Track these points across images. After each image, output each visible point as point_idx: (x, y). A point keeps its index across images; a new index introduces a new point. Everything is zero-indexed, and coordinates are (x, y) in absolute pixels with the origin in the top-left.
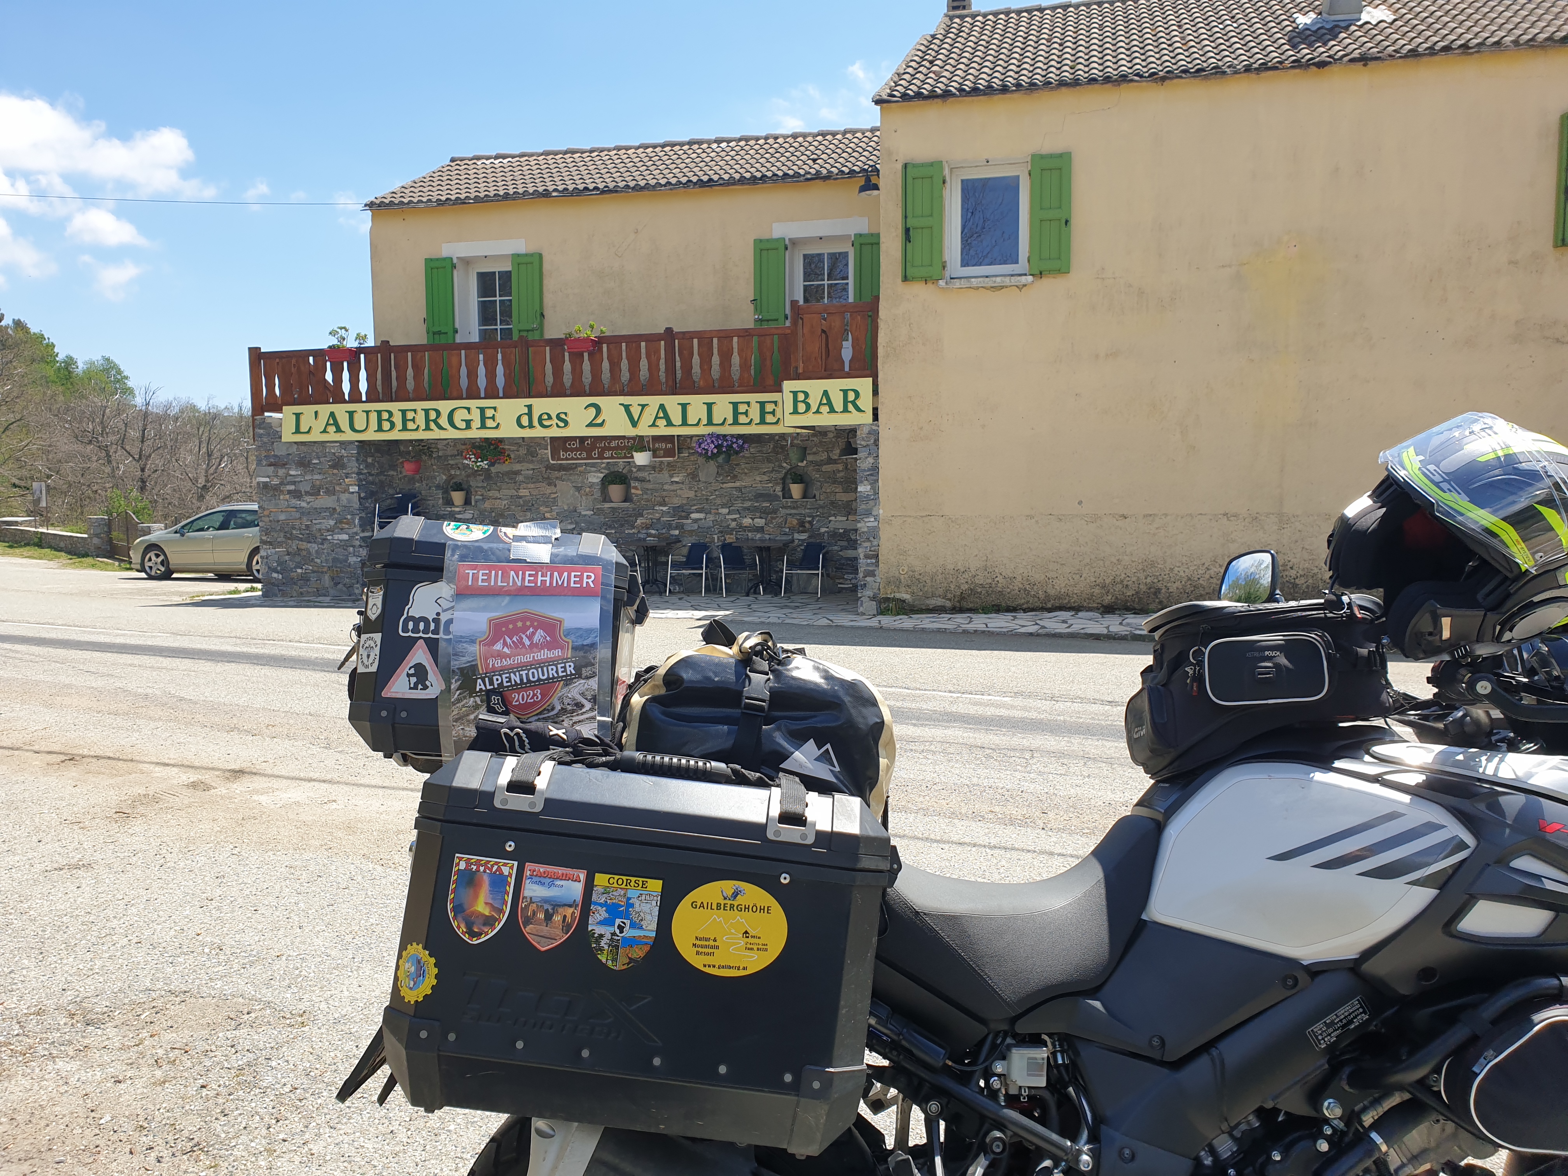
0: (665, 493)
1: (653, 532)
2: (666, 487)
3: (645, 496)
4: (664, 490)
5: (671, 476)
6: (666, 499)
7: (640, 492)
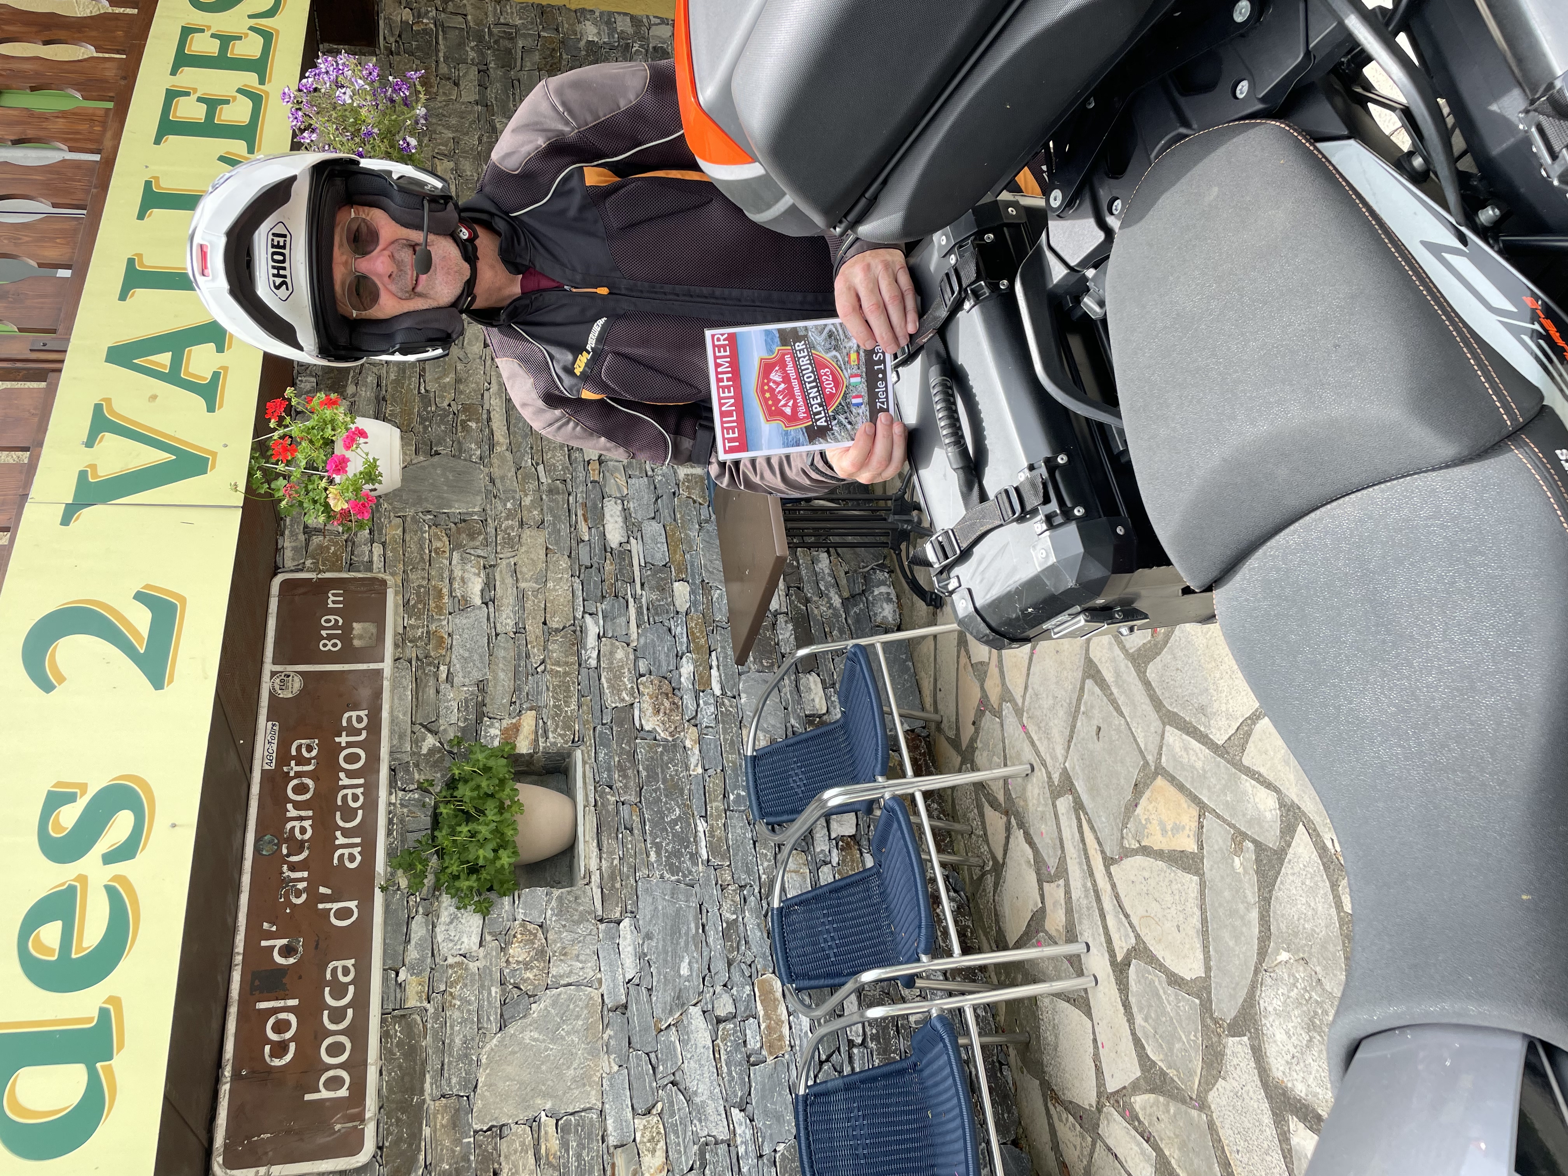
0: (533, 628)
1: (687, 668)
2: (507, 621)
3: (547, 699)
4: (520, 630)
5: (463, 605)
6: (555, 623)
7: (528, 721)
